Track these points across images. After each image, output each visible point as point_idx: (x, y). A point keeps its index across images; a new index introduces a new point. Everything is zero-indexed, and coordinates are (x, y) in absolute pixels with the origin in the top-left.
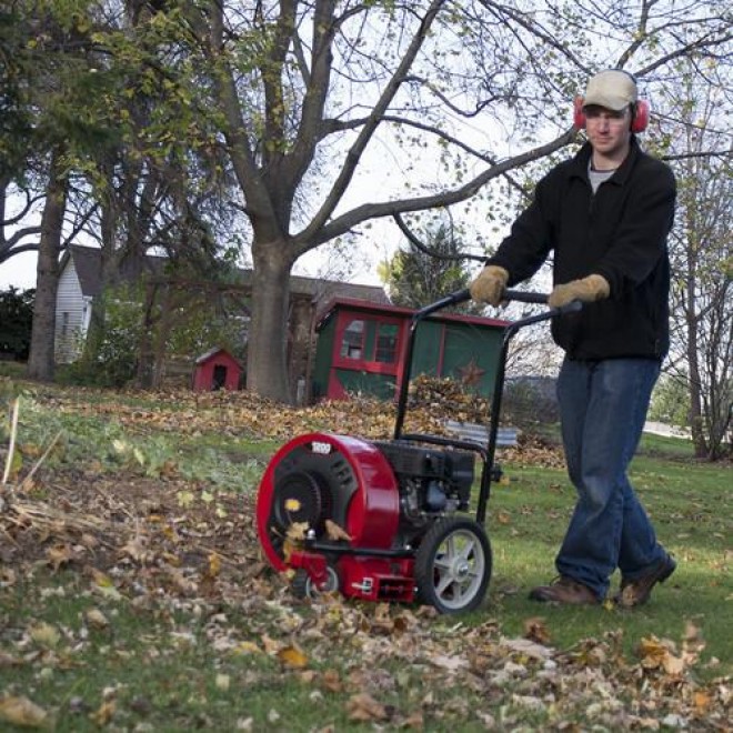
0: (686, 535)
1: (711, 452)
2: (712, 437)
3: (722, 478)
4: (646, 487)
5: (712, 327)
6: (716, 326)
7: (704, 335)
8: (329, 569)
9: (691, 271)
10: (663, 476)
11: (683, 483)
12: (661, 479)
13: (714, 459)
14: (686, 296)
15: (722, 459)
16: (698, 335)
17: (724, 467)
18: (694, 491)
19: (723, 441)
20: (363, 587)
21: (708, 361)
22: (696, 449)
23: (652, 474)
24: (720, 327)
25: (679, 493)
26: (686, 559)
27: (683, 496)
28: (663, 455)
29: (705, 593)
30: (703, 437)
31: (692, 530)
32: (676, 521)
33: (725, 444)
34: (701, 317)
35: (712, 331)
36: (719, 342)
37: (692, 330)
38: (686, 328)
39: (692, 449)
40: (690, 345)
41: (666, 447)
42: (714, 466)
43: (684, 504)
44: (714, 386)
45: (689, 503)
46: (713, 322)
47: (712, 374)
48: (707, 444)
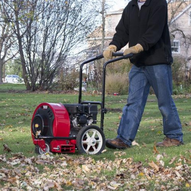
0: (22, 122)
1: (32, 87)
2: (32, 82)
3: (36, 98)
4: (7, 105)
5: (27, 39)
6: (29, 39)
7: (25, 43)
8: (46, 144)
9: (17, 18)
10: (13, 100)
11: (21, 102)
12: (13, 101)
13: (34, 90)
14: (16, 28)
15: (37, 90)
16: (22, 43)
17: (38, 93)
18: (25, 104)
19: (36, 83)
20: (57, 149)
21: (27, 53)
22: (26, 87)
23: (9, 100)
24: (30, 39)
25: (20, 106)
26: (22, 131)
27: (21, 106)
28: (14, 91)
29: (28, 144)
30: (28, 83)
31: (24, 120)
32: (18, 117)
33: (37, 84)
34: (22, 36)
35: (27, 41)
36: (31, 45)
37: (20, 42)
38: (17, 41)
39: (25, 88)
40: (20, 47)
41: (15, 88)
42: (33, 93)
43: (21, 110)
44: (31, 62)
45: (23, 109)
46: (27, 37)
47: (29, 58)
48: (31, 85)
